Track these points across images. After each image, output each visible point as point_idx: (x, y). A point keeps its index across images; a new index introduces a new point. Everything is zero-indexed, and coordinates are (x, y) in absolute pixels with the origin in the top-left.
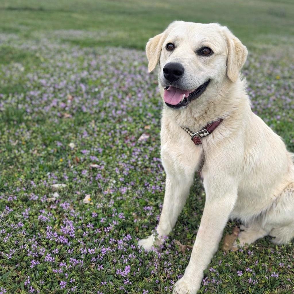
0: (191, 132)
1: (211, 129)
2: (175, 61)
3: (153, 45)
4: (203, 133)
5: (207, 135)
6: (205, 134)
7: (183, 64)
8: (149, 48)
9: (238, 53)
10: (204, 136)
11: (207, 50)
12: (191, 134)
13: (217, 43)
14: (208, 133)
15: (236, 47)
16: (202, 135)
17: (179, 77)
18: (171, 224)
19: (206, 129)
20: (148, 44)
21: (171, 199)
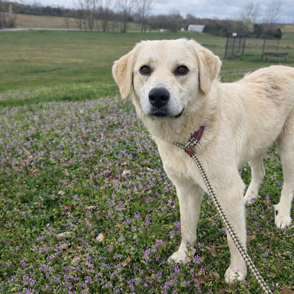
0: (182, 145)
1: (199, 136)
2: (159, 87)
3: (120, 68)
4: (192, 142)
5: (197, 142)
6: (195, 142)
7: (167, 88)
8: (117, 72)
9: (210, 64)
10: (195, 145)
11: (182, 68)
12: (182, 147)
13: (190, 60)
14: (197, 140)
15: (207, 58)
16: (192, 144)
17: (166, 101)
18: (193, 232)
19: (194, 137)
20: (114, 67)
21: (186, 210)
